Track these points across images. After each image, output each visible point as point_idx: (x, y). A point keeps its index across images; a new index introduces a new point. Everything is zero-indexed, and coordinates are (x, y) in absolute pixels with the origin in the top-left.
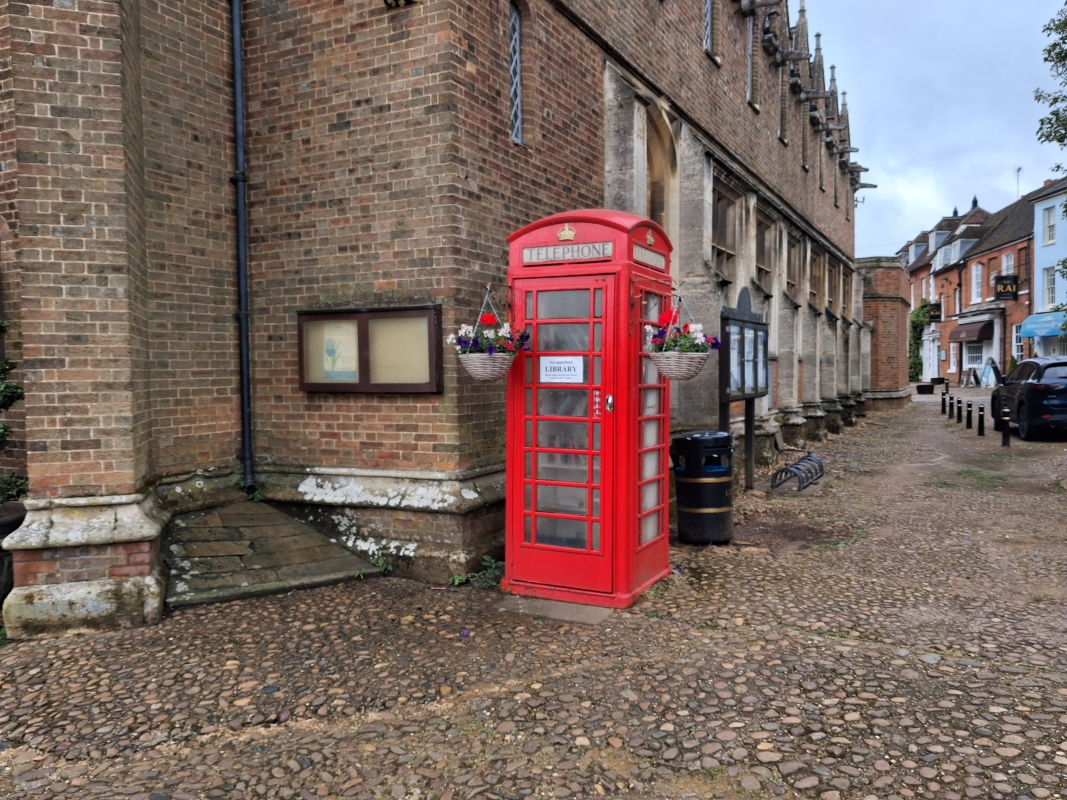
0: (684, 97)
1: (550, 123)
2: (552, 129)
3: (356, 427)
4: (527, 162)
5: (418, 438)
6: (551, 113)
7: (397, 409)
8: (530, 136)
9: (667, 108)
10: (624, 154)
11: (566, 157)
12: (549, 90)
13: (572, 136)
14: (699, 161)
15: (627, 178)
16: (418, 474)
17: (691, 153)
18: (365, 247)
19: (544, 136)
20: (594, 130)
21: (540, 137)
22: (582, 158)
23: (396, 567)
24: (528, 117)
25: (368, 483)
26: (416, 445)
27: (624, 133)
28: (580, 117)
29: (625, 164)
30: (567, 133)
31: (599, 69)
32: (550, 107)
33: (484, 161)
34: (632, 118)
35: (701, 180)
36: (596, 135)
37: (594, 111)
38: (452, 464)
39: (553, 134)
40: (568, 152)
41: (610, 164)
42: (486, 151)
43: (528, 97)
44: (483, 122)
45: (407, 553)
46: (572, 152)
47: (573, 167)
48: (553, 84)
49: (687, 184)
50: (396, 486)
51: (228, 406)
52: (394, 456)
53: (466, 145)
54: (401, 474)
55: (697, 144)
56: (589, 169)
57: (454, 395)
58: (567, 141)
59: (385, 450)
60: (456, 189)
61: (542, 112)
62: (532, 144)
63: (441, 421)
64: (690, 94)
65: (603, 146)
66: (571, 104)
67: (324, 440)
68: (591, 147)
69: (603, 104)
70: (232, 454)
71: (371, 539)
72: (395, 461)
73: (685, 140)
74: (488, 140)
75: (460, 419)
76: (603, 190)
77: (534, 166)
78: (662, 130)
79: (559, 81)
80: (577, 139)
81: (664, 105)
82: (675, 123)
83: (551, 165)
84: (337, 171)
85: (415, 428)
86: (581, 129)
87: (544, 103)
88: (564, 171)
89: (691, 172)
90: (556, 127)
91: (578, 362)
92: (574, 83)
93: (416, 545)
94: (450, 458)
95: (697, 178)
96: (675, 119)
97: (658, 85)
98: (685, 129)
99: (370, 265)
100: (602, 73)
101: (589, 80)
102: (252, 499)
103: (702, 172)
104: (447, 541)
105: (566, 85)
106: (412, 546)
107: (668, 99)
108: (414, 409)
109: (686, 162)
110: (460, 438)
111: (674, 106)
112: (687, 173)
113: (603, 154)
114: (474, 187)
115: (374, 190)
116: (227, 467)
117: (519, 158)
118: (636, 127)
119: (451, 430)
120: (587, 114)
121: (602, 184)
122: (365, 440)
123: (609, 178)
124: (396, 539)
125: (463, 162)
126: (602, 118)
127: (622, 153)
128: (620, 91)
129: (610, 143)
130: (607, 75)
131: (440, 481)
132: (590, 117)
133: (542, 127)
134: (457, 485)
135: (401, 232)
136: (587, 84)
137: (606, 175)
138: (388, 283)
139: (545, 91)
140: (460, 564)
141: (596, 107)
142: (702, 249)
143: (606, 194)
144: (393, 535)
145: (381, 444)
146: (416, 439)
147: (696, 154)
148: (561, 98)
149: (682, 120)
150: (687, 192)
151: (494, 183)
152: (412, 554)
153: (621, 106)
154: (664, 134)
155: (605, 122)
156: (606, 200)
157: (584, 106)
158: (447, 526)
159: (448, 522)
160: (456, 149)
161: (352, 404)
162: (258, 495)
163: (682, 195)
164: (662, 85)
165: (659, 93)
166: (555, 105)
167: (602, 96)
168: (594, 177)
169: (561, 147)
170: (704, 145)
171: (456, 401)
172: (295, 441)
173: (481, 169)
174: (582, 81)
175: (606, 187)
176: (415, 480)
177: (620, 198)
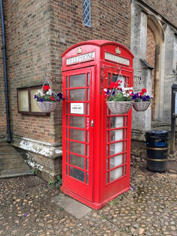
0: (168, 16)
1: (104, 20)
2: (105, 22)
3: (31, 125)
4: (92, 33)
5: (45, 131)
6: (104, 16)
7: (40, 121)
8: (94, 24)
9: (161, 19)
10: (137, 31)
11: (112, 33)
12: (103, 8)
13: (115, 25)
14: (172, 37)
15: (138, 40)
16: (44, 143)
17: (170, 34)
18: (32, 66)
19: (101, 24)
20: (126, 25)
21: (99, 25)
22: (120, 34)
23: (38, 173)
24: (93, 17)
25: (34, 144)
26: (44, 133)
27: (137, 24)
28: (119, 19)
29: (137, 35)
30: (112, 24)
31: (129, 3)
32: (104, 14)
33: (69, 31)
34: (140, 18)
35: (173, 43)
36: (127, 26)
37: (126, 18)
38: (53, 140)
39: (105, 24)
40: (113, 31)
41: (133, 36)
42: (70, 28)
43: (93, 10)
44: (68, 17)
45: (40, 169)
46: (115, 31)
47: (115, 37)
48: (106, 6)
49: (168, 45)
50: (40, 146)
51: (3, 117)
52: (39, 136)
53: (59, 25)
54: (40, 142)
55: (172, 31)
56: (123, 38)
57: (53, 116)
58: (112, 27)
59: (38, 134)
60: (53, 41)
61: (100, 16)
62: (95, 27)
63: (50, 125)
64: (171, 15)
65: (130, 30)
66: (115, 14)
67: (25, 129)
68: (125, 30)
69: (130, 15)
70: (5, 132)
71: (34, 162)
72: (40, 138)
73: (168, 30)
74: (71, 24)
75: (55, 125)
76: (130, 45)
77: (95, 35)
78: (158, 27)
79: (108, 5)
80: (118, 27)
81: (159, 18)
82: (164, 25)
83: (104, 35)
84: (25, 41)
85: (44, 127)
86: (119, 23)
87: (101, 12)
88: (111, 38)
89: (169, 41)
90: (107, 21)
91: (82, 105)
92: (116, 7)
93: (43, 167)
94: (52, 139)
95: (171, 43)
96: (164, 23)
97: (157, 11)
98: (168, 27)
99: (32, 72)
100: (130, 4)
101: (124, 6)
102: (9, 145)
103: (173, 40)
104: (50, 167)
105: (112, 7)
106: (42, 167)
107: (161, 16)
108: (44, 121)
109: (168, 38)
110: (55, 132)
111: (163, 18)
112: (168, 41)
113: (130, 33)
114: (63, 40)
115: (33, 46)
116: (3, 135)
117: (88, 32)
118: (141, 22)
119: (52, 129)
120: (123, 18)
121: (129, 43)
122: (33, 130)
123: (132, 41)
124: (39, 164)
125: (57, 31)
126: (130, 20)
127: (137, 32)
128: (136, 10)
129: (133, 28)
130: (132, 5)
131: (50, 146)
132: (124, 19)
133: (99, 21)
134: (54, 148)
135: (39, 60)
136: (123, 8)
137: (131, 40)
138: (37, 77)
139: (102, 8)
140: (52, 177)
141: (127, 16)
142: (172, 66)
143: (131, 47)
144: (38, 162)
145: (37, 132)
146: (44, 131)
147: (171, 34)
148: (110, 11)
149: (167, 24)
150: (168, 47)
151: (74, 40)
152: (41, 170)
153: (137, 15)
154: (159, 28)
155: (131, 22)
156: (131, 48)
157: (121, 15)
158: (51, 162)
159: (51, 161)
160: (53, 26)
161: (30, 118)
162: (11, 144)
163: (166, 48)
164: (159, 11)
165: (157, 14)
166: (106, 14)
167: (130, 12)
168: (126, 40)
169: (110, 29)
170: (174, 31)
171: (53, 118)
172: (20, 129)
173: (67, 34)
174: (120, 6)
175: (131, 44)
176: (44, 145)
177: (135, 47)
